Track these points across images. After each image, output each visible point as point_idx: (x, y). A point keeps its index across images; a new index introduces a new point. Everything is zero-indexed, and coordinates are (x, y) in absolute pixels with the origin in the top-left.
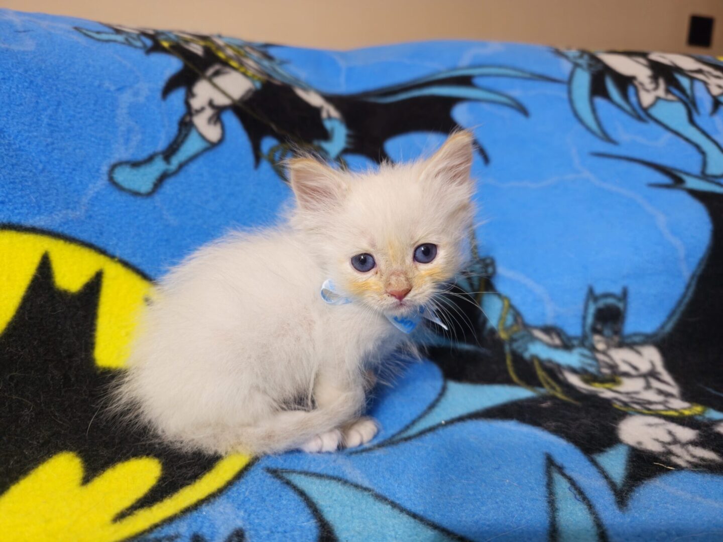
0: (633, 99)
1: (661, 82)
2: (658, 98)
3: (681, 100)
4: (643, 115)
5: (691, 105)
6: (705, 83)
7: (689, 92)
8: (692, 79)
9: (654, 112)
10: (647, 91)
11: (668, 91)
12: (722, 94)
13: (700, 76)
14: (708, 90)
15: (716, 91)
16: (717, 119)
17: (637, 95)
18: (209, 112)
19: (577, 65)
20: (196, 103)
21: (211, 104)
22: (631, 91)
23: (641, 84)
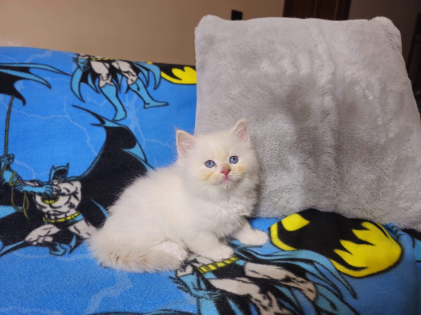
0: (97, 84)
1: (110, 77)
2: (107, 84)
3: (115, 86)
5: (118, 88)
6: (127, 78)
7: (120, 82)
8: (123, 75)
10: (103, 80)
11: (112, 81)
12: (132, 84)
13: (126, 75)
14: (127, 82)
15: (130, 82)
16: (127, 95)
17: (99, 82)
19: (79, 67)
22: (97, 81)
23: (102, 77)
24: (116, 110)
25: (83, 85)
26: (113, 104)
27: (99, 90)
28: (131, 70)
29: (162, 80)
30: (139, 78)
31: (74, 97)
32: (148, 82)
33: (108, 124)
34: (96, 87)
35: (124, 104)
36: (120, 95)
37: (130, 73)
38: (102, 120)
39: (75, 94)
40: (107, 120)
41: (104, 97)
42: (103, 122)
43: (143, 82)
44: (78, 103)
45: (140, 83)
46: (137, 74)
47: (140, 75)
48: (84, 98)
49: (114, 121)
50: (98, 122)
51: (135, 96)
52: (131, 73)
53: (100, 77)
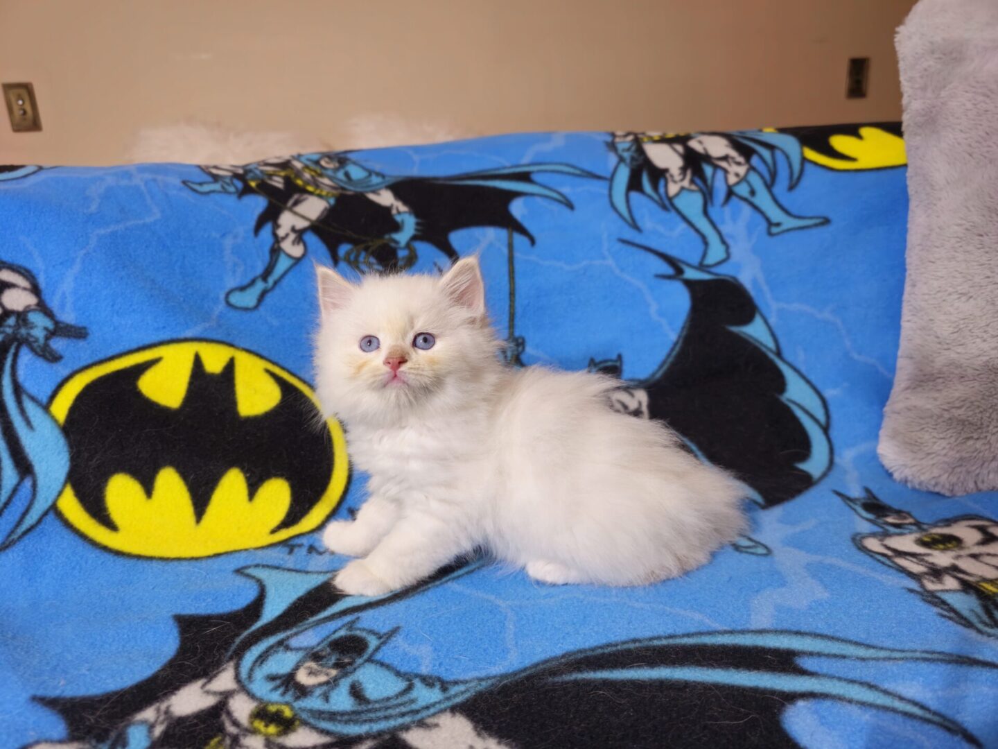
0: (662, 190)
1: (689, 173)
2: (682, 189)
3: (701, 191)
4: (667, 204)
5: (708, 195)
6: (726, 171)
7: (709, 182)
8: (716, 167)
9: (677, 202)
10: (675, 182)
11: (692, 182)
12: (737, 183)
13: (724, 164)
14: (726, 179)
15: (732, 180)
16: (727, 209)
17: (666, 186)
18: (292, 236)
19: (621, 159)
20: (281, 232)
21: (293, 229)
22: (662, 183)
23: (672, 176)
24: (706, 243)
25: (634, 195)
26: (697, 231)
27: (667, 202)
28: (733, 153)
29: (808, 167)
30: (752, 168)
31: (620, 222)
32: (774, 174)
33: (691, 274)
34: (661, 198)
35: (722, 228)
36: (713, 211)
37: (730, 160)
38: (676, 267)
39: (621, 215)
40: (689, 265)
41: (678, 219)
42: (679, 271)
43: (762, 177)
44: (629, 234)
45: (755, 179)
46: (748, 159)
47: (755, 160)
48: (640, 224)
49: (702, 267)
50: (669, 271)
51: (746, 210)
52: (733, 158)
53: (668, 175)
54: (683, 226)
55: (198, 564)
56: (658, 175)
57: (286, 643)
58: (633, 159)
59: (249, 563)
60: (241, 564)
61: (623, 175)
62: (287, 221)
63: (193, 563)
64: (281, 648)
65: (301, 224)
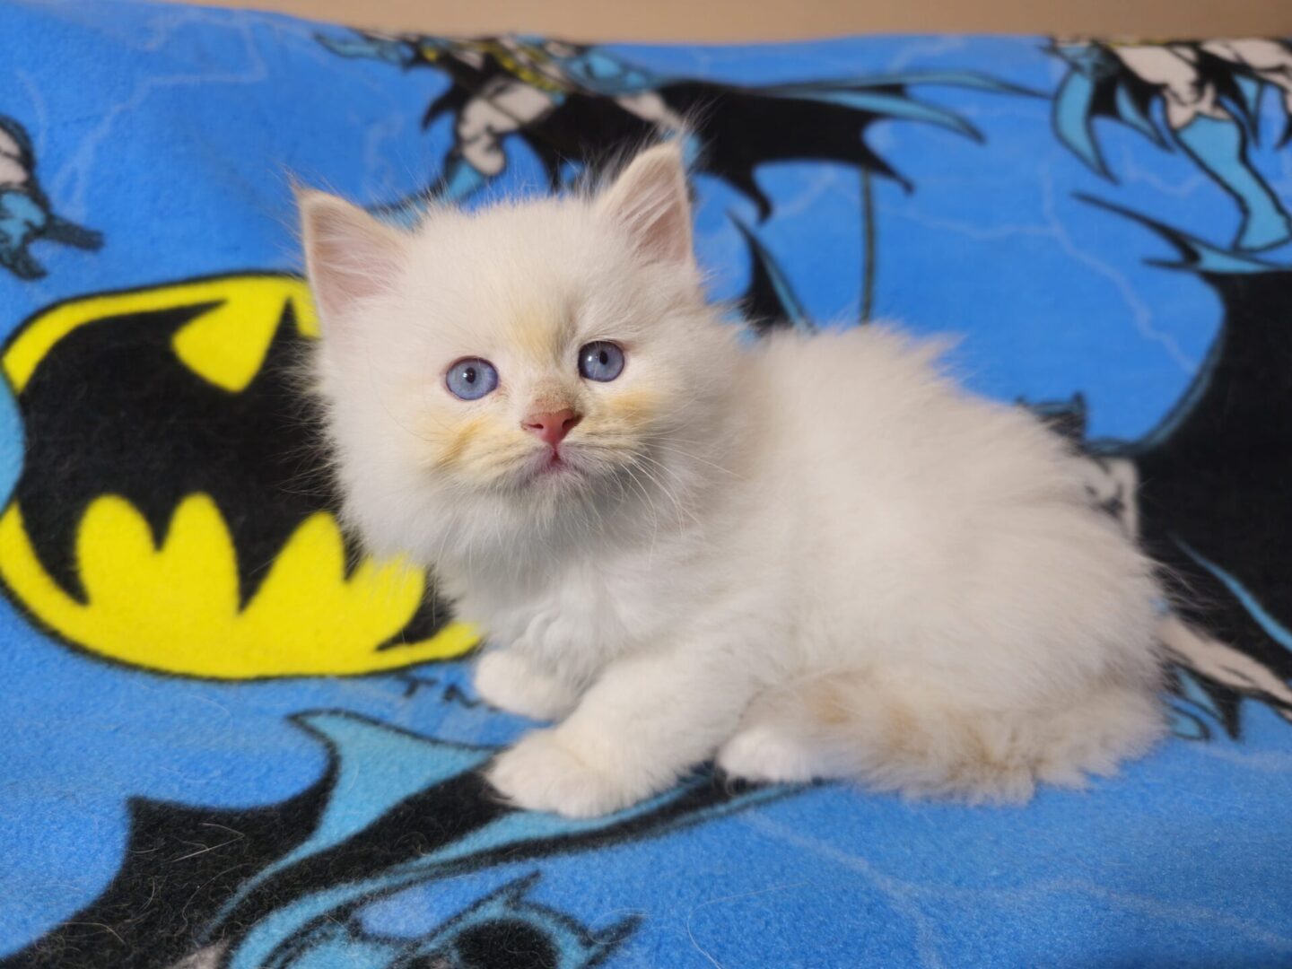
0: (1157, 114)
2: (1198, 115)
3: (1235, 120)
4: (1169, 140)
5: (1249, 128)
6: (1283, 90)
7: (1251, 105)
8: (1263, 83)
9: (1188, 137)
10: (1182, 104)
11: (1217, 104)
13: (1280, 79)
14: (1284, 105)
16: (1285, 155)
17: (1165, 110)
18: (486, 140)
19: (1075, 67)
20: (467, 131)
21: (490, 130)
22: (1156, 107)
23: (1176, 96)
24: (1245, 211)
25: (1103, 123)
26: (1227, 188)
27: (1167, 136)
31: (1075, 165)
33: (1215, 262)
34: (1155, 128)
35: (1277, 187)
36: (1257, 157)
38: (1186, 247)
39: (1077, 154)
40: (1210, 246)
41: (1189, 165)
42: (1192, 256)
44: (1094, 186)
48: (1115, 168)
49: (1237, 250)
50: (1172, 253)
53: (1167, 94)
54: (1199, 179)
55: (220, 692)
56: (1147, 93)
57: (356, 914)
58: (1097, 67)
59: (320, 704)
60: (304, 703)
61: (1080, 91)
62: (479, 115)
63: (211, 687)
64: (341, 930)
65: (503, 123)
